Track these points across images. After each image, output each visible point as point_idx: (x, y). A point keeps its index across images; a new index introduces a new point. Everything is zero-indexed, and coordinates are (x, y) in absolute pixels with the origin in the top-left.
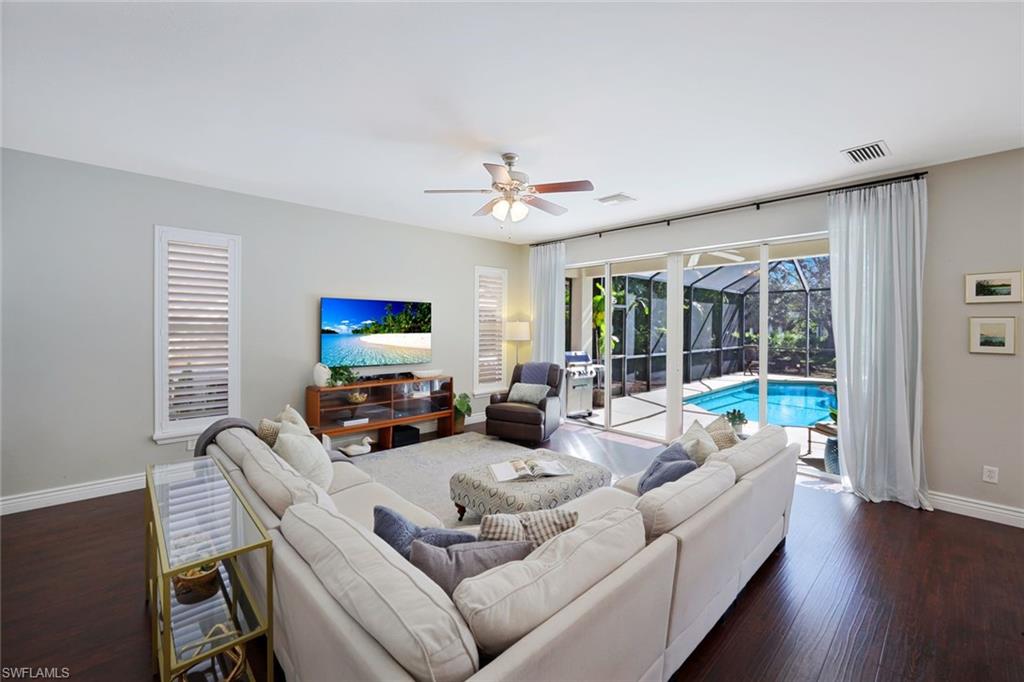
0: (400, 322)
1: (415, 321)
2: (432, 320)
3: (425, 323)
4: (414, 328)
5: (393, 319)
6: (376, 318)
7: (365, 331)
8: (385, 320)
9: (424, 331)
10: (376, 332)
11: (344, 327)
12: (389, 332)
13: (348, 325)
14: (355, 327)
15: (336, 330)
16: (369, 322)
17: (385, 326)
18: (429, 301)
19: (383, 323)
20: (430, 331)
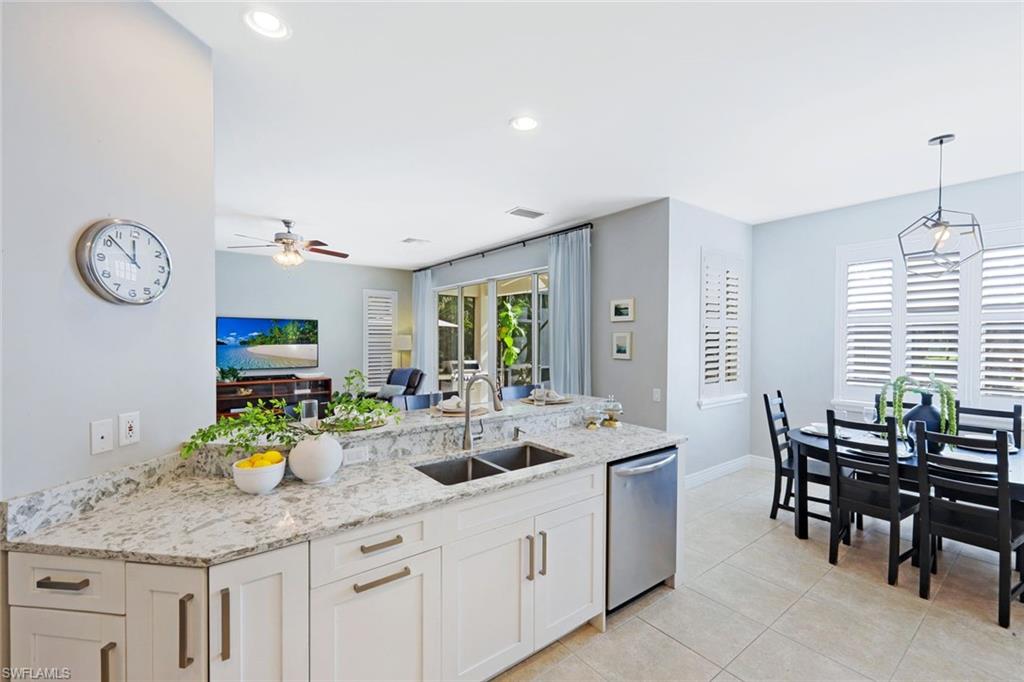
0: (287, 334)
1: (302, 333)
2: (319, 333)
3: (313, 336)
4: (301, 339)
5: (280, 330)
6: (262, 331)
7: (252, 342)
8: (271, 331)
9: (312, 342)
10: (262, 343)
11: (231, 339)
12: (276, 343)
13: (236, 337)
14: (242, 339)
15: (226, 342)
16: (255, 334)
17: (272, 338)
18: (314, 318)
19: (269, 334)
20: (315, 342)
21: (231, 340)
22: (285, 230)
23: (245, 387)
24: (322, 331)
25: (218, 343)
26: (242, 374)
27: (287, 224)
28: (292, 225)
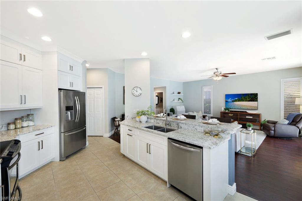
0: (246, 99)
1: (252, 98)
2: (258, 98)
3: (256, 99)
4: (251, 100)
5: (244, 98)
6: (239, 98)
7: (236, 101)
8: (241, 98)
9: (255, 101)
10: (239, 101)
13: (231, 99)
14: (233, 100)
16: (237, 99)
17: (241, 100)
18: (257, 93)
19: (241, 99)
20: (257, 101)
21: (229, 100)
22: (217, 71)
23: (231, 114)
24: (259, 97)
25: (226, 101)
26: (230, 110)
27: (217, 69)
28: (218, 69)
